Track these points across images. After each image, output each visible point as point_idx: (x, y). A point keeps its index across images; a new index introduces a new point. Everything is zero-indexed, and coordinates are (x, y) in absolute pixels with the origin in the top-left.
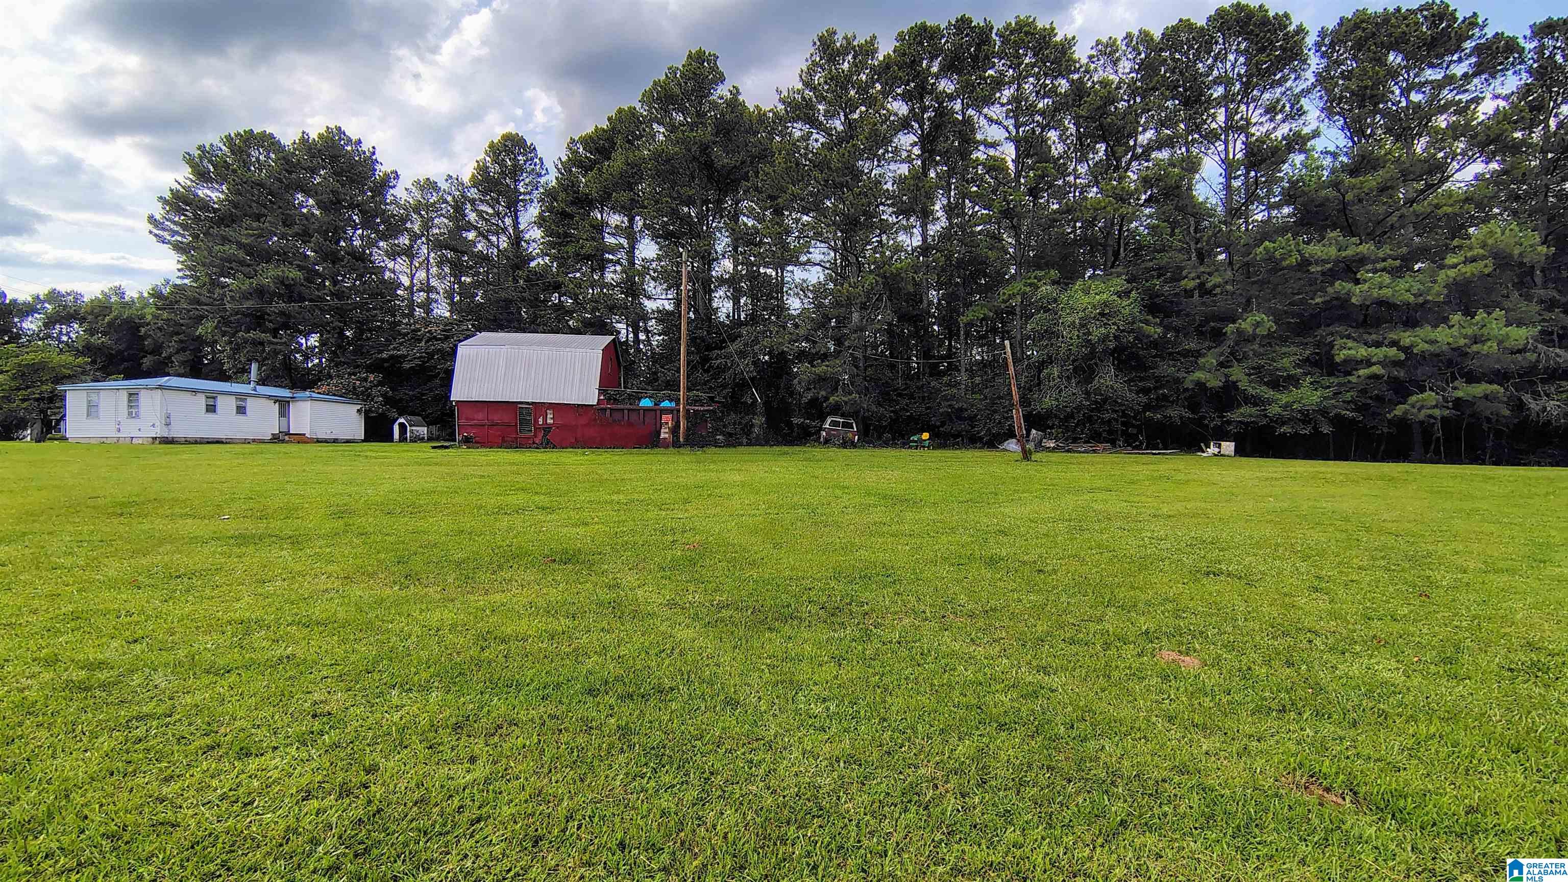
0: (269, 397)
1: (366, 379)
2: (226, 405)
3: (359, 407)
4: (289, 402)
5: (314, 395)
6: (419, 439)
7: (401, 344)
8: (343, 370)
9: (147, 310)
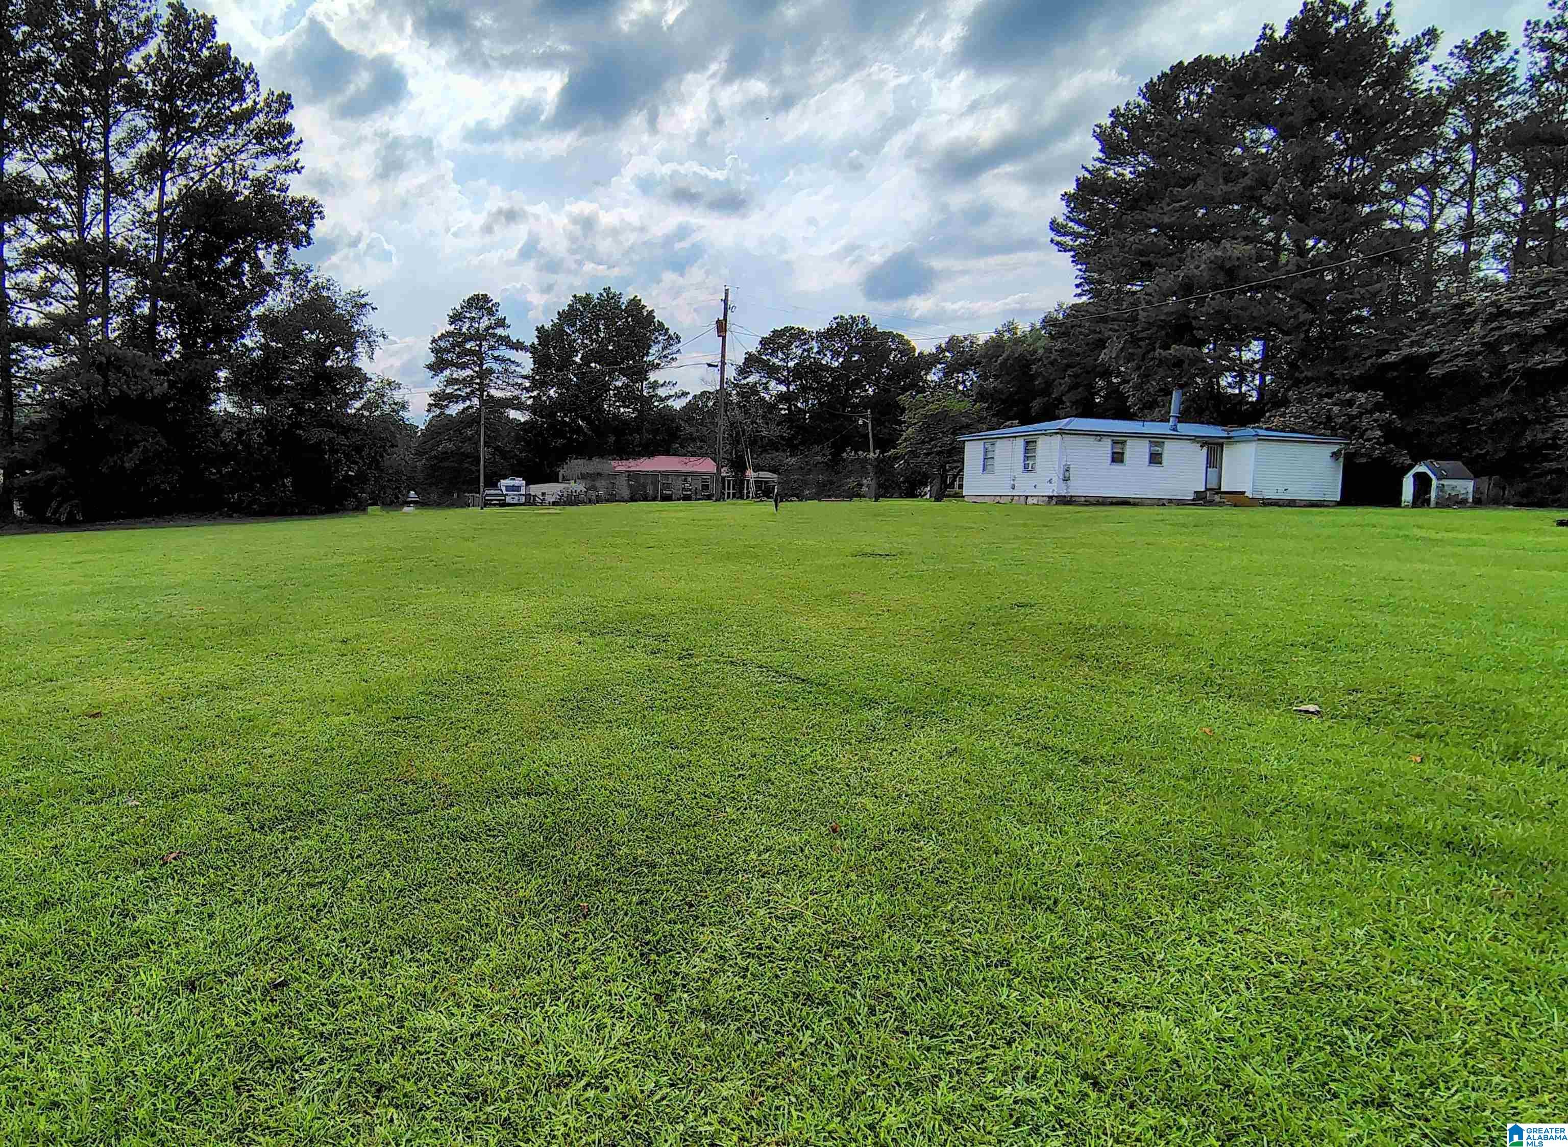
0: (1194, 439)
1: (1350, 403)
2: (1137, 451)
3: (1335, 448)
4: (1222, 445)
5: (1261, 432)
6: (1457, 503)
7: (1428, 334)
8: (1308, 390)
9: (1040, 344)
